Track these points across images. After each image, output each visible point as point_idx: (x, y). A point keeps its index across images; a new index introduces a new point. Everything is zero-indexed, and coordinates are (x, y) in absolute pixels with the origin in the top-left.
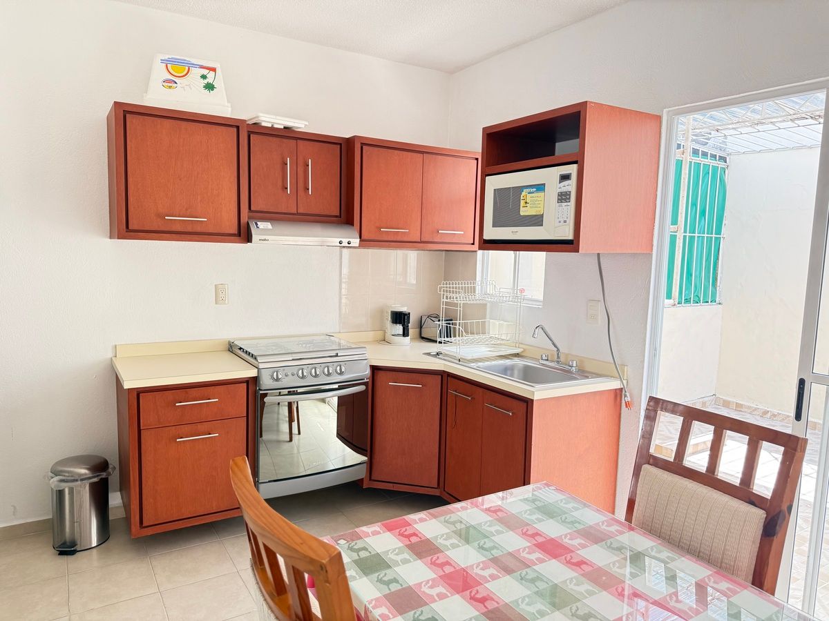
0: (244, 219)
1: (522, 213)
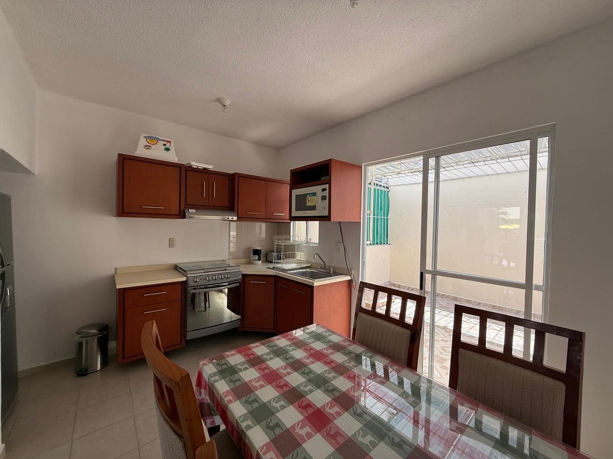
0: (182, 208)
1: (307, 205)
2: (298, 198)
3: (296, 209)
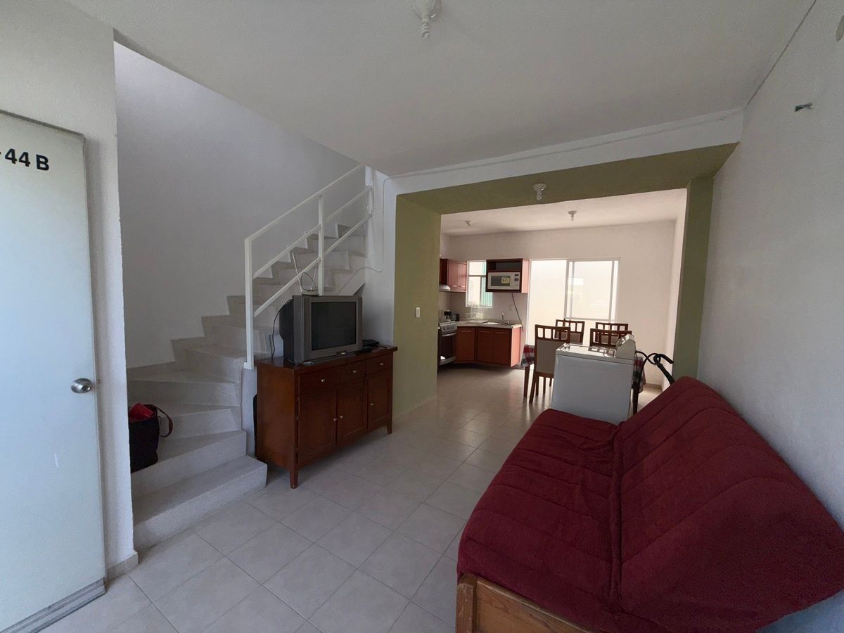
2: (493, 278)
3: (492, 285)
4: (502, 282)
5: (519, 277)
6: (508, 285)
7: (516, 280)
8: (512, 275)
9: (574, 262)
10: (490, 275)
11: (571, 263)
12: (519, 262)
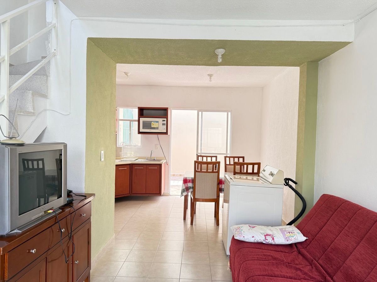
1: (152, 127)
2: (144, 123)
3: (143, 128)
4: (152, 126)
5: (165, 122)
6: (157, 128)
7: (163, 124)
8: (160, 120)
9: (202, 112)
10: (142, 120)
11: (200, 113)
12: (166, 110)
